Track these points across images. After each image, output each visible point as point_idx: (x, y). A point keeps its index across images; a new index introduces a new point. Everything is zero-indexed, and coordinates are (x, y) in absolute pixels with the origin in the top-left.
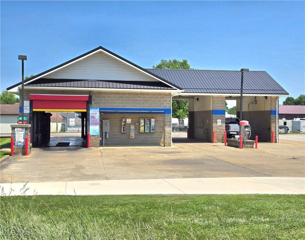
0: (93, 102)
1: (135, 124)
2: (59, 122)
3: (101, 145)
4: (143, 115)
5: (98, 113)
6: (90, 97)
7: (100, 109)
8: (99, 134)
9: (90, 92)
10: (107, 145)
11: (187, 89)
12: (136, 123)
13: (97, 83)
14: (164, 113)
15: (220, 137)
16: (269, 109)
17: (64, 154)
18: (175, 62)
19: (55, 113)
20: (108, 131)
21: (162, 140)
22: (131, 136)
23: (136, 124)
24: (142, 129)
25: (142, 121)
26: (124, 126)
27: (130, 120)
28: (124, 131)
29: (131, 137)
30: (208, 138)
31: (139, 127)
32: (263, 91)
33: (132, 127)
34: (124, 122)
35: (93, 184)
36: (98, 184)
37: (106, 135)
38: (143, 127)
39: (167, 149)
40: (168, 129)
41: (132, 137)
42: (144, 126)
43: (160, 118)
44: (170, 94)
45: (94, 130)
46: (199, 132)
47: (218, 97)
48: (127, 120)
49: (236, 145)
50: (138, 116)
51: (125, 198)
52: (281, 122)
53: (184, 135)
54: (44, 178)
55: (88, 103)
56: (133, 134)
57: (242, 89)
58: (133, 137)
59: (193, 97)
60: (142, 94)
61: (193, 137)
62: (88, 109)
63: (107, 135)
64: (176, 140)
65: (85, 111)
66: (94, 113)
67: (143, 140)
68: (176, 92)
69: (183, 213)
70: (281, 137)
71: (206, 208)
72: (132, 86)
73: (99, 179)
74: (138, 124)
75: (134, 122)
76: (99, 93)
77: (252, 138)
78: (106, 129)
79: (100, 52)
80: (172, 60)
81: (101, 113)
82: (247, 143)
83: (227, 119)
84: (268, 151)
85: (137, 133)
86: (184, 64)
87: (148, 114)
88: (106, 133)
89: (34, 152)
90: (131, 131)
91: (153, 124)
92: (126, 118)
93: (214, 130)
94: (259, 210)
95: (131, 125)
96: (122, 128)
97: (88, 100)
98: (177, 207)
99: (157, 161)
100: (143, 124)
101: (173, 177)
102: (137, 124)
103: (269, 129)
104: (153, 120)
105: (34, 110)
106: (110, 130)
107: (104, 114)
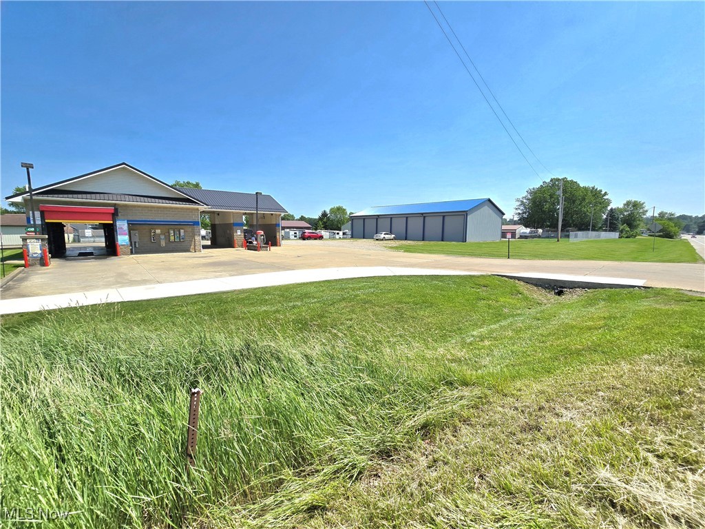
0: (119, 214)
1: (165, 234)
2: (71, 233)
3: (132, 253)
4: (172, 226)
5: (126, 225)
6: (116, 210)
7: (128, 221)
8: (129, 243)
9: (115, 204)
10: (136, 253)
11: (213, 206)
13: (123, 196)
14: (194, 225)
15: (240, 244)
16: (275, 223)
17: (94, 263)
18: (188, 183)
19: (68, 224)
20: (137, 240)
21: (192, 247)
22: (161, 245)
24: (172, 238)
25: (172, 232)
26: (153, 236)
27: (159, 231)
28: (154, 240)
30: (229, 244)
31: (169, 237)
32: (271, 210)
33: (162, 237)
34: (153, 233)
35: (147, 289)
36: (154, 288)
37: (135, 245)
39: (197, 254)
40: (198, 238)
42: (174, 235)
43: (189, 229)
44: (198, 209)
45: (122, 239)
46: (220, 240)
47: (237, 213)
48: (157, 231)
49: (255, 249)
50: (167, 227)
51: (192, 298)
52: (283, 233)
53: (209, 243)
54: (86, 287)
55: (115, 215)
56: (163, 243)
57: (257, 208)
58: (164, 245)
59: (214, 212)
60: (171, 208)
61: (215, 244)
62: (114, 220)
63: (137, 244)
64: (205, 247)
65: (112, 222)
66: (122, 225)
67: (173, 248)
68: (203, 208)
69: (252, 304)
70: (283, 242)
71: (267, 297)
72: (160, 201)
73: (151, 284)
74: (168, 234)
75: (164, 232)
76: (126, 206)
77: (267, 243)
78: (136, 239)
79: (123, 168)
80: (186, 181)
81: (128, 224)
82: (263, 247)
83: (244, 230)
84: (279, 252)
85: (167, 242)
86: (197, 185)
87: (177, 225)
88: (135, 242)
89: (54, 263)
90: (161, 240)
91: (182, 234)
92: (155, 229)
93: (235, 238)
94: (306, 294)
95: (161, 235)
96: (152, 238)
97: (113, 212)
98: (243, 299)
99: (197, 264)
100: (172, 234)
101: (221, 276)
103: (275, 237)
104: (182, 231)
105: (47, 221)
106: (139, 239)
107: (133, 226)
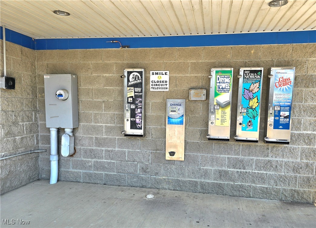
1: (187, 97)
12: (192, 92)
22: (168, 150)
23: (192, 98)
24: (220, 120)
26: (133, 102)
28: (134, 125)
29: (168, 157)
31: (207, 111)
34: (135, 86)
38: (228, 110)
41: (172, 154)
42: (234, 105)
56: (176, 143)
67: (222, 174)
74: (204, 98)
75: (185, 87)
85: (196, 139)
90: (168, 127)
91: (281, 96)
95: (170, 102)
96: (128, 114)
100: (225, 97)
102: (196, 96)
104: (283, 75)
